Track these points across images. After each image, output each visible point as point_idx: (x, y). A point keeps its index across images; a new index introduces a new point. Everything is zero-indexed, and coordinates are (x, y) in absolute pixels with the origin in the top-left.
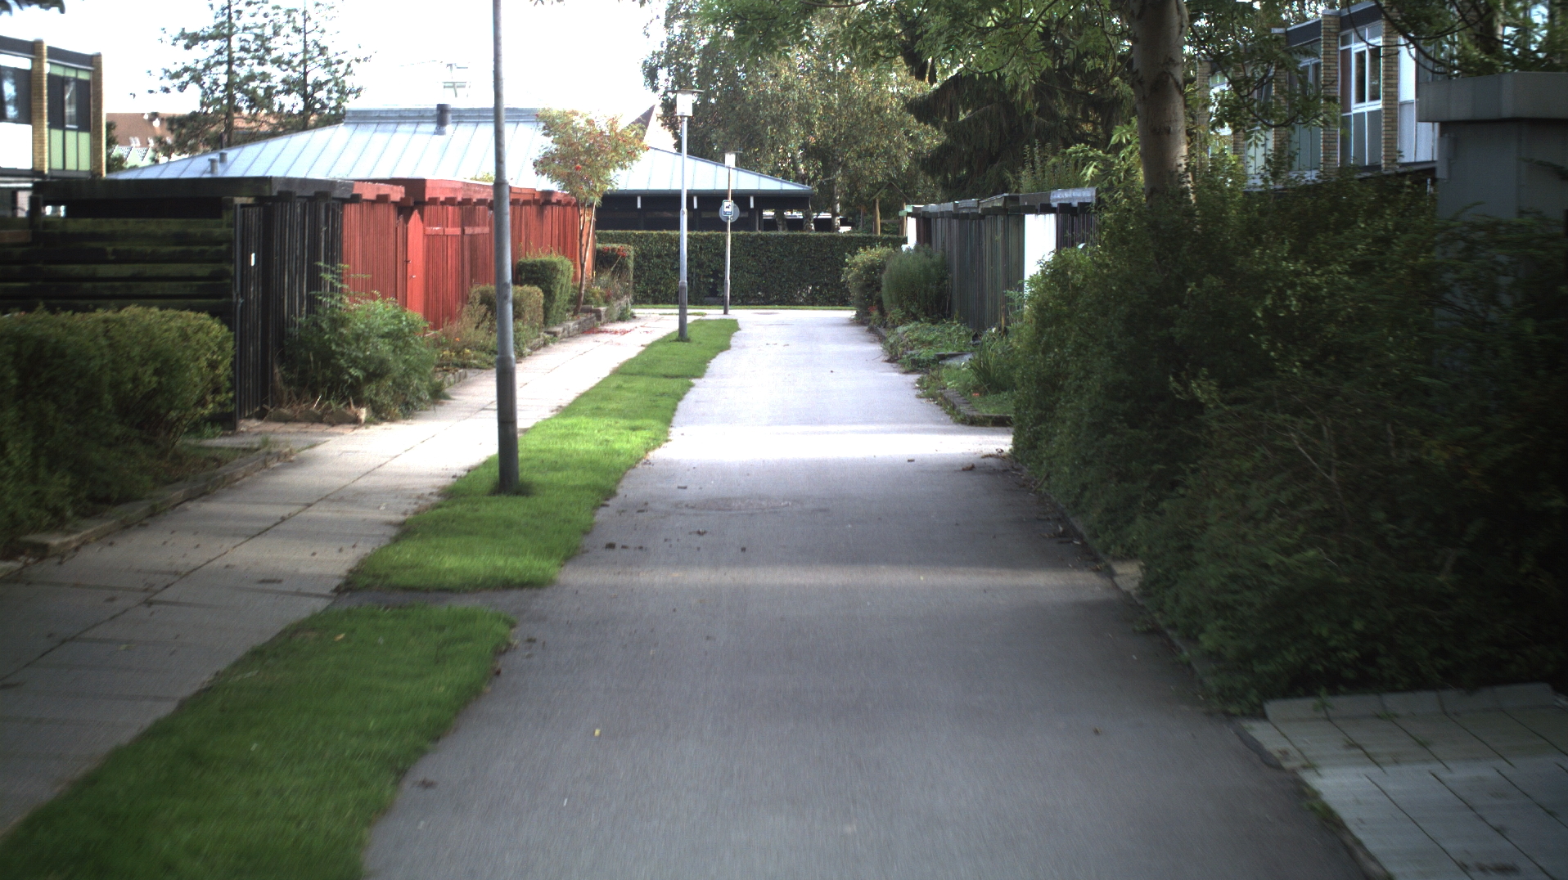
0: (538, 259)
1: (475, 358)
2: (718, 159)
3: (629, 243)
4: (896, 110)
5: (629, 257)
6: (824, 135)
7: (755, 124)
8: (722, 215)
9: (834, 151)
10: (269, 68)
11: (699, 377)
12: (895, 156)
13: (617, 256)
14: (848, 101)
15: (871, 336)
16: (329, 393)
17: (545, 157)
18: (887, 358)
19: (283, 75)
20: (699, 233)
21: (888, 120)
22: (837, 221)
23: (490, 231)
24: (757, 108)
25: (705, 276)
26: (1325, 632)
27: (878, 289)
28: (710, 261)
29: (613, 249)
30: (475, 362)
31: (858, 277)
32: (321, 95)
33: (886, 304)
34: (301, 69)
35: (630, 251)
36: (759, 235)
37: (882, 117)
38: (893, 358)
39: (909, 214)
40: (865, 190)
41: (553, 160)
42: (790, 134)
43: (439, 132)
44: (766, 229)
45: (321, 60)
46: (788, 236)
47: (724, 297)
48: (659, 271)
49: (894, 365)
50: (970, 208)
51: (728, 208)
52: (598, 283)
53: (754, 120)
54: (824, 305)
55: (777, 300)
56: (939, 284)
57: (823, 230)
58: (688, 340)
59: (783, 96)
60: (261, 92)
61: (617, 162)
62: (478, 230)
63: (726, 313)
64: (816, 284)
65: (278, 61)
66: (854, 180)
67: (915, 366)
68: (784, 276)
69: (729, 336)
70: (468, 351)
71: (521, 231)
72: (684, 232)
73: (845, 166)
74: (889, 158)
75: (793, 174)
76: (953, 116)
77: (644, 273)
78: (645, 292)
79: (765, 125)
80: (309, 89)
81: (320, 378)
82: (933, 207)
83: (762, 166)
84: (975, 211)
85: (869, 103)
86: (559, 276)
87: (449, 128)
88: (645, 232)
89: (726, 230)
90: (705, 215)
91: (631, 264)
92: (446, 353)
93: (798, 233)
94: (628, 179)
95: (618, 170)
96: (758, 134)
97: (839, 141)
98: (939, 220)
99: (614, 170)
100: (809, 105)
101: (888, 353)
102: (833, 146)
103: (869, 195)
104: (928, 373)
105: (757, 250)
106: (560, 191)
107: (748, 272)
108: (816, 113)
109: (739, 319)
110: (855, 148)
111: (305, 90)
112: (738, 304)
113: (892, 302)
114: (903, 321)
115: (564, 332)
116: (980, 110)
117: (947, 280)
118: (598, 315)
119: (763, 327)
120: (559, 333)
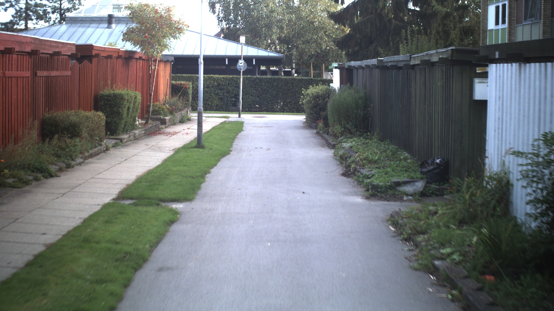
1: (13, 177)
4: (321, 22)
5: (189, 88)
6: (288, 33)
7: (258, 28)
8: (238, 67)
9: (293, 41)
12: (319, 43)
13: (183, 87)
14: (299, 18)
15: (318, 140)
17: (129, 31)
19: (51, 5)
20: (228, 76)
21: (317, 26)
22: (293, 72)
23: (72, 74)
24: (258, 20)
25: (230, 97)
27: (324, 111)
28: (233, 90)
29: (181, 84)
31: (309, 102)
35: (191, 85)
36: (257, 78)
37: (314, 25)
40: (306, 58)
41: (133, 32)
42: (273, 32)
43: (109, 27)
44: (261, 75)
46: (271, 78)
47: (239, 108)
49: (350, 180)
51: (241, 63)
52: (169, 102)
54: (289, 112)
55: (266, 110)
58: (203, 147)
59: (270, 15)
60: (41, 13)
63: (239, 117)
64: (285, 102)
66: (301, 54)
67: (373, 191)
68: (269, 98)
69: (233, 139)
70: (7, 171)
73: (297, 47)
74: (317, 44)
75: (274, 49)
76: (352, 20)
79: (262, 28)
83: (260, 46)
85: (308, 19)
86: (125, 103)
87: (113, 26)
89: (240, 75)
90: (231, 67)
91: (190, 92)
93: (276, 77)
95: (172, 39)
96: (259, 32)
97: (295, 36)
98: (360, 71)
99: (169, 39)
100: (282, 19)
101: (339, 163)
102: (292, 38)
103: (308, 60)
104: (388, 201)
105: (256, 85)
106: (139, 50)
107: (251, 96)
108: (285, 23)
109: (246, 122)
110: (302, 39)
111: (61, 12)
112: (247, 111)
113: (335, 121)
114: (342, 134)
115: (129, 137)
116: (365, 17)
117: (370, 107)
118: (163, 122)
119: (256, 128)
120: (124, 139)
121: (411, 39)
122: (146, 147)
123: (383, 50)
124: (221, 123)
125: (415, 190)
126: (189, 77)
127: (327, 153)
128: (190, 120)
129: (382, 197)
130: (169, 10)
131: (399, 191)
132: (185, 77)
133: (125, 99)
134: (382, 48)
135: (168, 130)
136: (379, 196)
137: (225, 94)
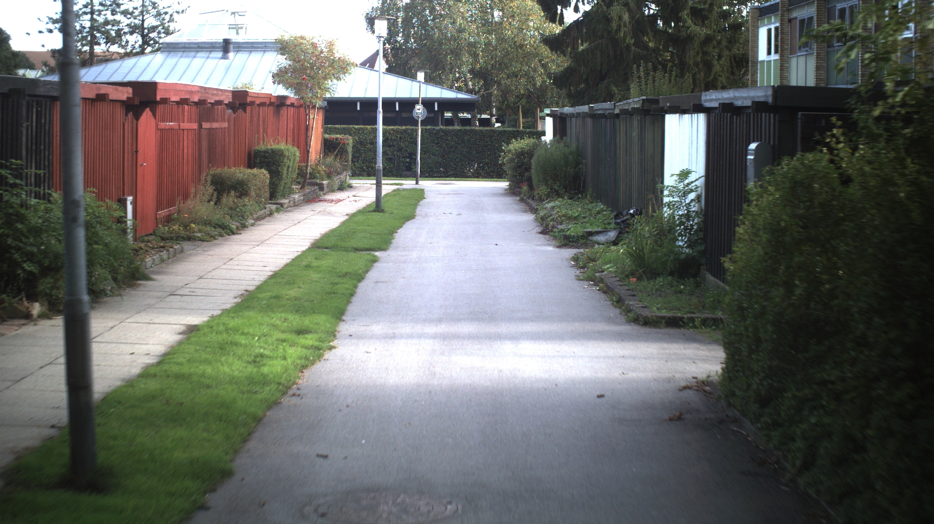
0: (269, 147)
1: (200, 231)
2: (413, 77)
3: (350, 135)
4: (533, 46)
5: (348, 144)
7: (440, 55)
8: (415, 115)
9: (492, 73)
10: (118, 17)
11: (384, 250)
12: (532, 77)
13: (340, 143)
14: (502, 40)
15: (522, 206)
17: (280, 70)
18: (539, 231)
19: (128, 22)
20: (399, 127)
21: (528, 52)
22: (494, 119)
23: (229, 126)
24: (441, 44)
25: (403, 157)
27: (528, 170)
28: (406, 147)
29: (337, 139)
30: (199, 235)
31: (512, 160)
32: (153, 35)
33: (534, 182)
34: (141, 18)
35: (350, 140)
36: (440, 129)
37: (524, 51)
38: (546, 230)
39: (548, 115)
40: (512, 99)
41: (286, 73)
42: (463, 62)
43: (225, 57)
44: (446, 125)
45: (154, 12)
46: (461, 130)
47: (416, 172)
49: (547, 236)
50: (605, 109)
51: (419, 110)
52: (323, 163)
53: (439, 51)
54: (486, 178)
55: (453, 174)
56: (575, 168)
57: (484, 126)
58: (383, 211)
59: (458, 37)
60: (113, 33)
61: (333, 75)
62: (215, 125)
63: (417, 183)
64: (480, 163)
65: (125, 13)
66: (505, 93)
67: (566, 241)
68: (457, 158)
69: (416, 205)
70: (193, 225)
71: (258, 126)
72: (380, 126)
73: (499, 83)
74: (528, 78)
75: (464, 88)
76: (575, 47)
77: (361, 155)
78: (362, 168)
79: (446, 55)
80: (146, 31)
82: (567, 110)
83: (444, 83)
84: (611, 111)
85: (515, 42)
86: (285, 160)
87: (231, 55)
88: (362, 126)
89: (417, 125)
90: (404, 115)
91: (350, 150)
92: (176, 227)
93: (468, 128)
95: (335, 81)
96: (442, 62)
97: (495, 67)
98: (574, 120)
99: (332, 81)
100: (475, 42)
101: (539, 224)
102: (491, 70)
103: (515, 103)
104: (579, 248)
105: (439, 139)
106: (292, 96)
107: (433, 155)
108: (480, 47)
109: (426, 189)
110: (506, 71)
111: (143, 32)
112: (426, 177)
113: (540, 181)
114: (548, 196)
115: (289, 202)
116: (594, 42)
117: (582, 164)
118: (321, 187)
119: (442, 196)
120: (285, 203)
121: (645, 77)
122: (312, 213)
123: (618, 90)
124: (394, 191)
125: (607, 239)
126: (344, 128)
127: (529, 217)
128: (351, 187)
129: (573, 246)
130: (331, 45)
131: (591, 241)
132: (338, 129)
133: (285, 156)
134: (616, 86)
135: (329, 197)
136: (570, 245)
137: (395, 153)
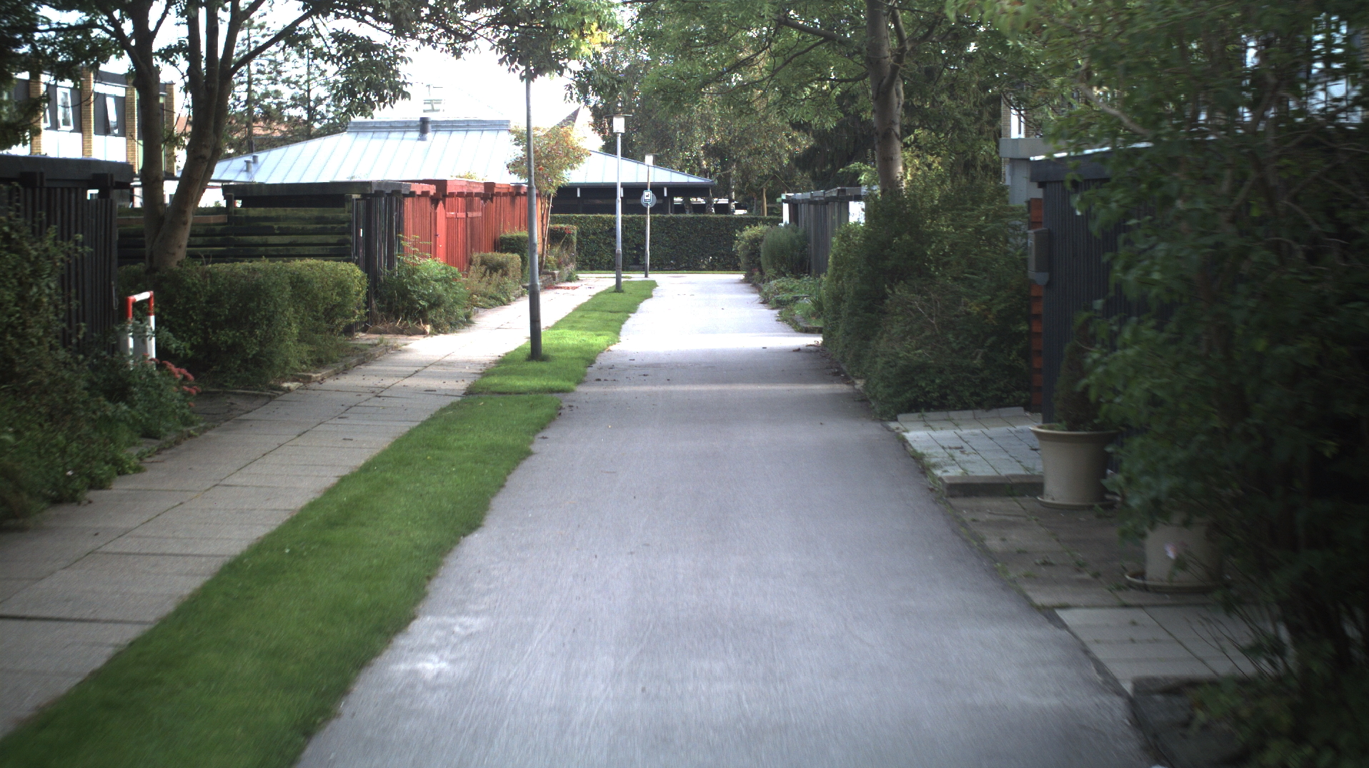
2: (641, 159)
3: (572, 224)
5: (573, 234)
6: (721, 138)
8: (643, 202)
9: (730, 150)
11: (633, 313)
12: (778, 154)
13: (565, 233)
15: (753, 289)
16: (406, 316)
17: (516, 161)
18: (761, 301)
20: (625, 215)
22: (733, 205)
23: (480, 216)
26: (923, 385)
27: (759, 256)
29: (561, 228)
30: (481, 303)
31: (745, 248)
32: (321, 108)
33: (763, 266)
34: (306, 87)
35: (574, 229)
36: (671, 217)
38: (765, 302)
39: (786, 201)
40: (754, 180)
41: (522, 163)
42: (695, 138)
43: (422, 138)
44: (676, 212)
45: (321, 80)
46: (693, 218)
47: (645, 265)
48: (595, 245)
50: (820, 196)
51: (648, 196)
52: (551, 254)
53: (667, 126)
54: (722, 270)
55: (686, 267)
56: (800, 250)
57: (721, 213)
58: (622, 291)
61: (568, 164)
62: (475, 214)
63: (646, 276)
64: (715, 254)
65: (287, 81)
66: (746, 173)
68: (690, 249)
70: (475, 296)
71: (501, 215)
72: (619, 215)
73: (739, 162)
74: (773, 156)
75: (697, 169)
77: (583, 247)
78: (584, 261)
80: (312, 104)
81: (400, 307)
82: (800, 196)
83: (673, 163)
84: (822, 198)
87: (429, 135)
88: (584, 215)
91: (575, 240)
93: (702, 215)
94: (577, 175)
98: (803, 205)
99: (566, 170)
102: (729, 147)
103: (758, 185)
104: (785, 307)
105: (670, 229)
107: (663, 246)
109: (658, 282)
110: (746, 148)
111: (309, 105)
112: (657, 270)
113: (768, 265)
114: (774, 276)
